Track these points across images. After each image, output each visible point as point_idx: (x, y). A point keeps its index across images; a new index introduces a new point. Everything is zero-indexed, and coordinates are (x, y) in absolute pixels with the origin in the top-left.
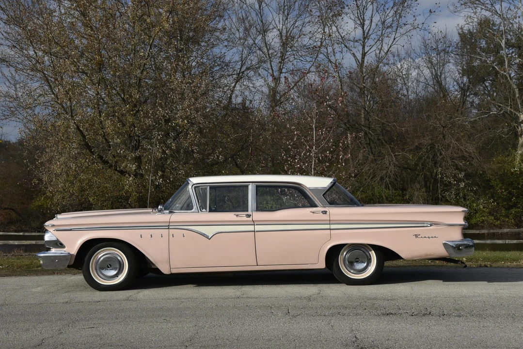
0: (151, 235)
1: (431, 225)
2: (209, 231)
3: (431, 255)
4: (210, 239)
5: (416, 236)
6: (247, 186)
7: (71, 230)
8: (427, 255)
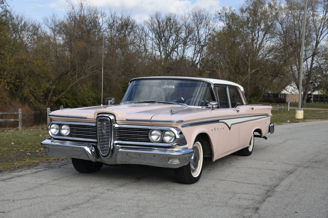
0: (215, 130)
1: (268, 116)
2: (229, 122)
5: (266, 123)
7: (189, 126)
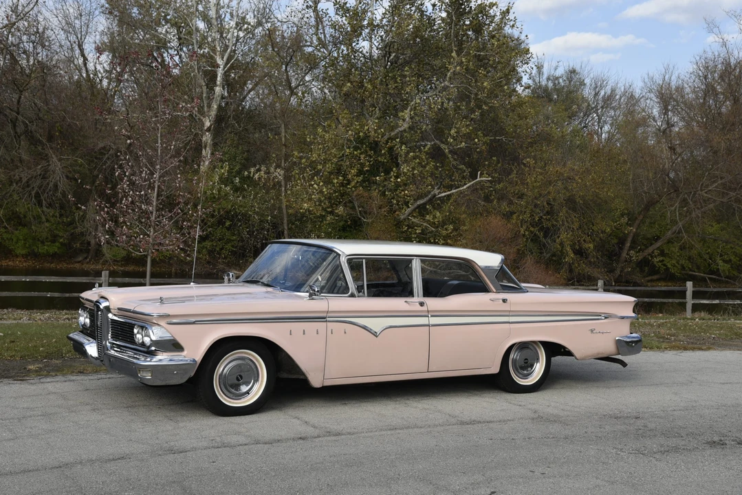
0: (304, 334)
1: (606, 318)
2: (376, 324)
3: (602, 353)
4: (377, 337)
5: (592, 331)
6: (411, 261)
7: (194, 323)
8: (598, 354)
